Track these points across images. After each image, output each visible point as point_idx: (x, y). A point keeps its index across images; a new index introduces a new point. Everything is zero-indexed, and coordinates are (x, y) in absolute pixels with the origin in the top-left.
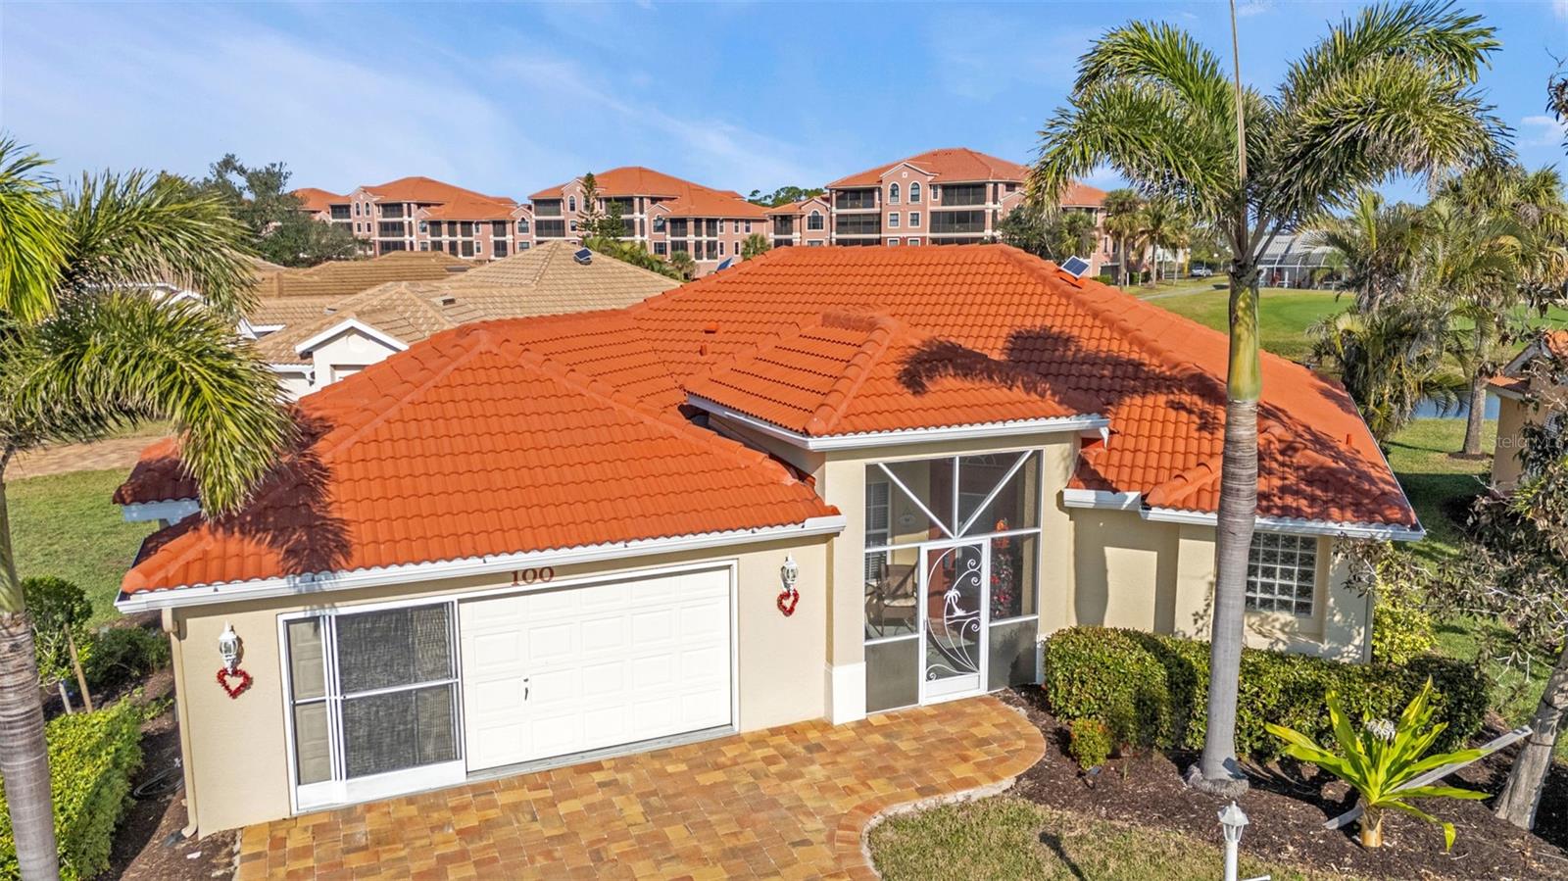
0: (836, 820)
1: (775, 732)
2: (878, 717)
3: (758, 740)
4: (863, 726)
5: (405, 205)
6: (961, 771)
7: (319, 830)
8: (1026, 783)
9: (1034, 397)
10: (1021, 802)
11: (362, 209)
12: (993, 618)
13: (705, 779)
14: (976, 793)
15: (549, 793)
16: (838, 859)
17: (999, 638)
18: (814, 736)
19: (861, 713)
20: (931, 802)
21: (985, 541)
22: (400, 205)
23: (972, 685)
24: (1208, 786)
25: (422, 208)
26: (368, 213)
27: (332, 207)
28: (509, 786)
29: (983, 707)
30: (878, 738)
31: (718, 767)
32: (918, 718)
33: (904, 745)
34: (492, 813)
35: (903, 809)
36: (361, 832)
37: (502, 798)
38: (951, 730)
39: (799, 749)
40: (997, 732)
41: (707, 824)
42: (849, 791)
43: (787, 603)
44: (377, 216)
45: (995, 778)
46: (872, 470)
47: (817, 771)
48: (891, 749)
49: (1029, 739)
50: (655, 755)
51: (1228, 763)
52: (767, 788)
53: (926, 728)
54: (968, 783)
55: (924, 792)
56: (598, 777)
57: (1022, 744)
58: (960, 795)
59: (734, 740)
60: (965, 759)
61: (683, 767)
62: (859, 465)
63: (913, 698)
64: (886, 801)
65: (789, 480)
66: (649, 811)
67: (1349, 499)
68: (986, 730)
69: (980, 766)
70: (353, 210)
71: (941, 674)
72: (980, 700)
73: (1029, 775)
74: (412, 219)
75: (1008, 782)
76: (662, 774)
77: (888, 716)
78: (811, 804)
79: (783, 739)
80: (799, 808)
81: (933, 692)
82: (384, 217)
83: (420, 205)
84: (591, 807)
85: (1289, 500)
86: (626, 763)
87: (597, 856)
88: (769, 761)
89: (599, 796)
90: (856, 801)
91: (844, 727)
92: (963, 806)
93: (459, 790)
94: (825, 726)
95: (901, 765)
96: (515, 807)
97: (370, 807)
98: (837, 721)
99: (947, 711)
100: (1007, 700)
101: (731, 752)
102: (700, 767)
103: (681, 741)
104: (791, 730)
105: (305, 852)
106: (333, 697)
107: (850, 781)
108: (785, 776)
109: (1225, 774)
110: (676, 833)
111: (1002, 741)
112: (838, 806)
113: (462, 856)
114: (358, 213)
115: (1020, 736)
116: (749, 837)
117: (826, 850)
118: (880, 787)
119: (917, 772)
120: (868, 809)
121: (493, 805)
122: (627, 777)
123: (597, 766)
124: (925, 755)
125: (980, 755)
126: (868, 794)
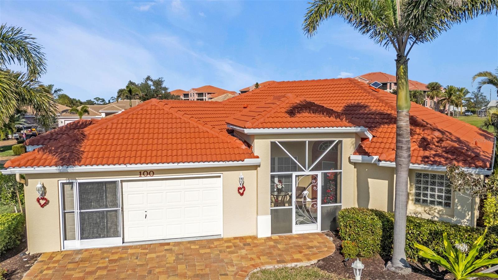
0: (242, 269)
1: (235, 238)
2: (276, 236)
3: (228, 240)
4: (269, 239)
5: (204, 94)
6: (296, 256)
8: (321, 262)
9: (338, 120)
10: (316, 269)
11: (192, 95)
12: (323, 202)
13: (203, 251)
14: (299, 264)
15: (147, 251)
17: (325, 211)
18: (249, 241)
19: (269, 234)
20: (281, 266)
21: (319, 173)
22: (203, 94)
23: (315, 228)
24: (393, 269)
25: (209, 95)
26: (194, 96)
27: (184, 94)
28: (136, 247)
29: (317, 236)
30: (272, 243)
31: (209, 248)
32: (290, 238)
33: (280, 246)
34: (124, 255)
35: (269, 267)
36: (78, 257)
37: (130, 251)
38: (300, 243)
39: (241, 245)
40: (318, 245)
41: (194, 265)
42: (252, 259)
43: (241, 191)
44: (196, 97)
45: (309, 260)
46: (273, 145)
47: (243, 252)
49: (330, 248)
50: (190, 242)
51: (402, 260)
52: (222, 256)
53: (291, 242)
54: (298, 260)
55: (279, 262)
56: (166, 247)
57: (326, 249)
58: (293, 265)
59: (219, 240)
60: (300, 252)
61: (197, 247)
62: (268, 142)
63: (290, 231)
64: (263, 264)
65: (244, 147)
66: (177, 259)
67: (462, 158)
68: (314, 243)
69: (305, 255)
70: (190, 95)
71: (302, 223)
72: (318, 234)
73: (323, 260)
74: (206, 98)
75: (314, 261)
76: (189, 248)
77: (279, 237)
78: (235, 262)
79: (237, 241)
80: (230, 263)
81: (298, 229)
82: (198, 97)
83: (208, 94)
84: (158, 257)
85: (437, 159)
86: (178, 244)
87: (150, 272)
88: (228, 247)
89: (163, 253)
90: (252, 263)
91: (261, 239)
92: (292, 268)
94: (255, 238)
95: (275, 252)
96: (133, 254)
97: (86, 250)
98: (259, 236)
99: (302, 237)
100: (327, 235)
101: (216, 243)
102: (203, 247)
103: (202, 238)
104: (241, 239)
105: (57, 262)
106: (77, 210)
107: (254, 256)
108: (231, 253)
109: (401, 265)
110: (181, 267)
111: (318, 248)
112: (244, 264)
113: (105, 268)
114: (191, 96)
115: (326, 246)
116: (207, 271)
117: (232, 278)
118: (264, 259)
119: (280, 255)
120: (255, 266)
122: (176, 248)
123: (168, 244)
124: (286, 250)
125: (307, 252)
126: (258, 261)
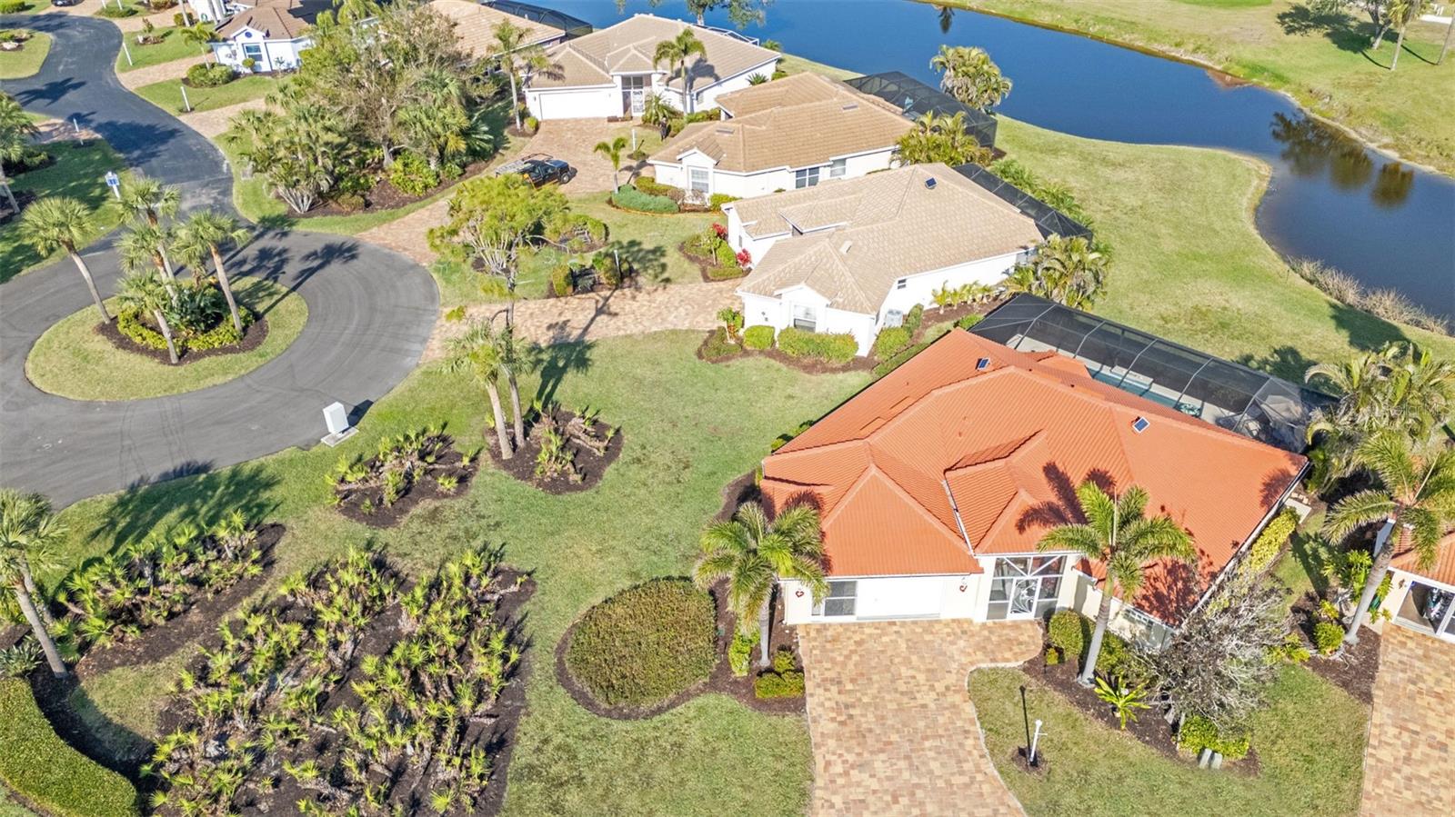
0: (961, 665)
1: (953, 621)
2: (990, 623)
3: (947, 625)
4: (984, 626)
6: (1008, 655)
7: (818, 631)
8: (1027, 664)
10: (1021, 672)
12: (1040, 598)
13: (928, 637)
14: (1009, 665)
15: (879, 631)
16: (957, 680)
17: (1041, 604)
18: (966, 626)
19: (985, 619)
20: (993, 665)
21: (1040, 578)
23: (1028, 617)
28: (868, 626)
29: (1027, 627)
30: (987, 633)
31: (932, 633)
32: (1003, 626)
33: (994, 638)
34: (864, 637)
35: (983, 666)
36: (829, 633)
37: (867, 631)
38: (1013, 635)
39: (959, 631)
40: (1028, 639)
41: (923, 657)
42: (969, 654)
43: (963, 589)
45: (1017, 661)
47: (961, 643)
48: (988, 639)
49: (1036, 645)
50: (913, 623)
52: (945, 646)
53: (1004, 632)
54: (1008, 660)
55: (993, 660)
56: (895, 628)
57: (1034, 646)
58: (1003, 664)
59: (938, 622)
60: (1011, 650)
63: (1004, 617)
64: (979, 662)
66: (908, 647)
68: (1024, 638)
69: (1015, 654)
72: (1030, 621)
73: (1029, 662)
75: (1021, 662)
76: (913, 632)
77: (995, 623)
78: (956, 657)
79: (955, 625)
80: (952, 657)
81: (1011, 617)
84: (891, 641)
86: (903, 624)
87: (891, 662)
88: (948, 635)
89: (894, 637)
90: (969, 659)
91: (978, 625)
92: (1002, 669)
93: (854, 624)
94: (970, 622)
95: (990, 647)
96: (870, 635)
97: (830, 625)
98: (976, 621)
99: (1013, 627)
100: (1039, 623)
101: (937, 627)
102: (926, 631)
103: (923, 618)
104: (958, 621)
105: (815, 639)
107: (970, 650)
108: (952, 643)
110: (914, 658)
111: (1027, 644)
112: (964, 660)
113: (855, 652)
115: (1034, 642)
116: (935, 665)
117: (955, 677)
118: (980, 655)
119: (993, 652)
120: (972, 663)
121: (863, 633)
122: (903, 630)
123: (894, 623)
124: (998, 643)
125: (1016, 649)
126: (975, 658)
